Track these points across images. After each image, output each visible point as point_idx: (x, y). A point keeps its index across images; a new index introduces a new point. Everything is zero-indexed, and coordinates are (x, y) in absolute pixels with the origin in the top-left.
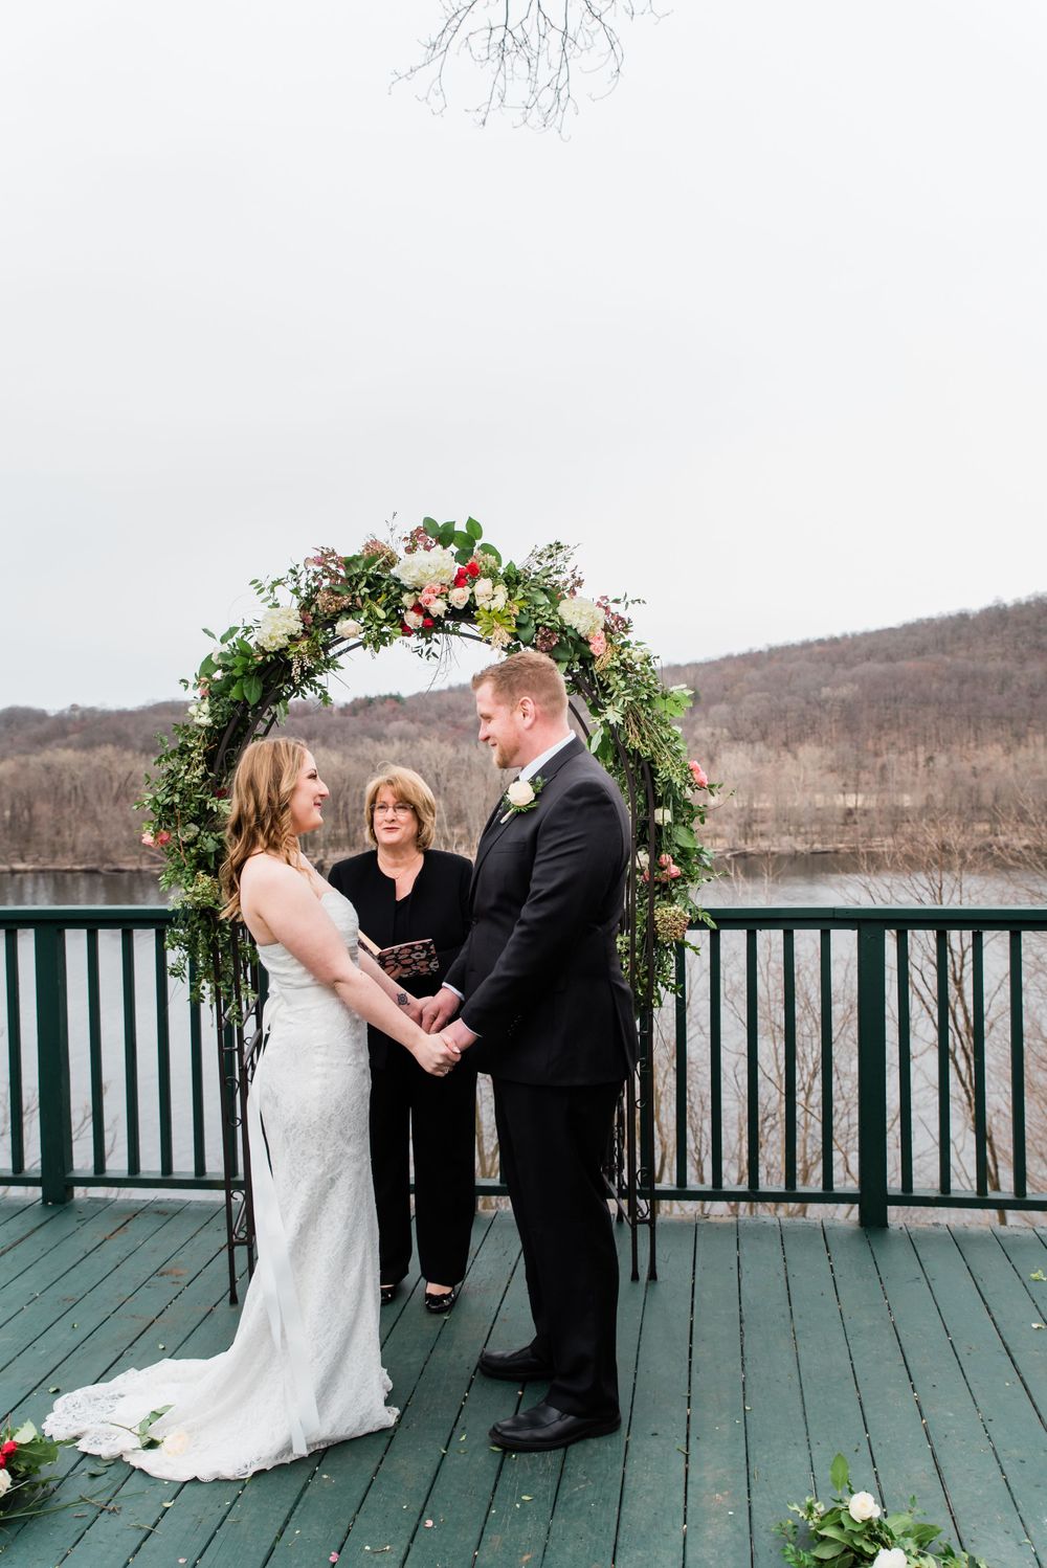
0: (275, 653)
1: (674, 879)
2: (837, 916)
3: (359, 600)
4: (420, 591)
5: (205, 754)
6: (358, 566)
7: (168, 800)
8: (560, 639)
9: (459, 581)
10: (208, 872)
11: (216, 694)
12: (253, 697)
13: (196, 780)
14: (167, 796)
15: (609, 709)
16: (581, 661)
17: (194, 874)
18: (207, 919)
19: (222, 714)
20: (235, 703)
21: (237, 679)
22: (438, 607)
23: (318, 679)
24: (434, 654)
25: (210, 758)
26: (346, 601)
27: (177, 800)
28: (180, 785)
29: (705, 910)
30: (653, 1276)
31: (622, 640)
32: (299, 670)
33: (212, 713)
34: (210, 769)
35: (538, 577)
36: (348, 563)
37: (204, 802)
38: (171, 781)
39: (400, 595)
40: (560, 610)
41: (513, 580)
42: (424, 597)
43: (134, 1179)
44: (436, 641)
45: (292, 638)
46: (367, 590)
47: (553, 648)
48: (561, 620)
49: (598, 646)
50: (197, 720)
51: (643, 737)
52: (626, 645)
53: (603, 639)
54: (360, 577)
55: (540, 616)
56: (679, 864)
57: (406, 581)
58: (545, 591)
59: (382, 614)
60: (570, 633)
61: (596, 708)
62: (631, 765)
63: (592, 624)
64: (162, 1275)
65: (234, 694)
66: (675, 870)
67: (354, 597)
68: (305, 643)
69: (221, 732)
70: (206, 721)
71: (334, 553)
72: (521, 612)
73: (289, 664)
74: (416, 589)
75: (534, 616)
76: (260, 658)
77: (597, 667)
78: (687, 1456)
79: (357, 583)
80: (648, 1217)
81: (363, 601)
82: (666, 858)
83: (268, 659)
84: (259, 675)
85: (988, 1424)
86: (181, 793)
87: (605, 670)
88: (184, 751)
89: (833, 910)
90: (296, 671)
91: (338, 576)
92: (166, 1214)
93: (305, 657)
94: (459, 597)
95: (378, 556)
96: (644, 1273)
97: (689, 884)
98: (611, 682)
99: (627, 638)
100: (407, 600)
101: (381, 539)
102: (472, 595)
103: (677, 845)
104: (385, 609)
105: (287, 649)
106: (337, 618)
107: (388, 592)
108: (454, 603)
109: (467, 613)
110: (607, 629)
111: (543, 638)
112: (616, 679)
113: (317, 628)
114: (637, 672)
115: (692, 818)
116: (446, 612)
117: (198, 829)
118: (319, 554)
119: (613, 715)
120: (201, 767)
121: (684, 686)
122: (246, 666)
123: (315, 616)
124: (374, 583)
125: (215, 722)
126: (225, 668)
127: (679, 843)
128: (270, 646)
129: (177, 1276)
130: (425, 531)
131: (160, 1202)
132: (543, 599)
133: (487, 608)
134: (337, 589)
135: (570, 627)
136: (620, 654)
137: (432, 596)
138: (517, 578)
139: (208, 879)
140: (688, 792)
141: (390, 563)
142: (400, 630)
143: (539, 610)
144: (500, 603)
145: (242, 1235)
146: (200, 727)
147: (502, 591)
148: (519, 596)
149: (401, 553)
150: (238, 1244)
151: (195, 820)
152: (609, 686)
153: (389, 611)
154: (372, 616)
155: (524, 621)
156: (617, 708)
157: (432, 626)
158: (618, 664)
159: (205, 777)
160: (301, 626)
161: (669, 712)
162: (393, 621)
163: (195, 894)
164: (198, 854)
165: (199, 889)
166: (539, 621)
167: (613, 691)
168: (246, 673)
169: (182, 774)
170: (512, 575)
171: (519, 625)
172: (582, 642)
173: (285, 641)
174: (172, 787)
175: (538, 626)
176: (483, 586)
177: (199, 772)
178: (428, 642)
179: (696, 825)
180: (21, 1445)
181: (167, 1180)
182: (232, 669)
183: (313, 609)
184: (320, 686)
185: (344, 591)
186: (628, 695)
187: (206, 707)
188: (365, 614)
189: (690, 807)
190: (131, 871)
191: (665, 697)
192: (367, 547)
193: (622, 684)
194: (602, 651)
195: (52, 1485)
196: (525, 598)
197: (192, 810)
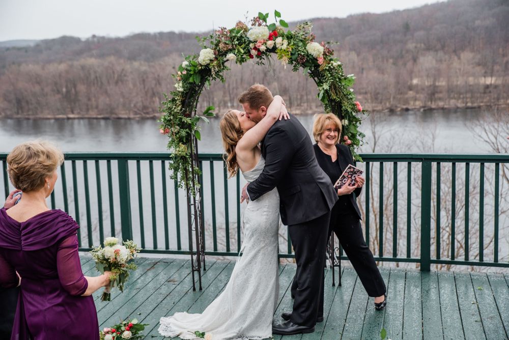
0: (205, 66)
1: (349, 145)
2: (413, 157)
3: (234, 46)
4: (256, 42)
5: (181, 102)
6: (233, 32)
7: (169, 118)
8: (307, 59)
9: (270, 38)
10: (184, 143)
11: (185, 79)
12: (198, 82)
13: (178, 111)
14: (169, 117)
15: (325, 84)
16: (314, 67)
17: (178, 144)
18: (183, 159)
19: (187, 87)
20: (190, 83)
21: (191, 75)
22: (263, 48)
23: (221, 74)
24: (263, 64)
25: (183, 103)
26: (230, 47)
27: (172, 118)
28: (173, 113)
29: (360, 155)
30: (340, 285)
31: (329, 58)
32: (214, 72)
33: (183, 87)
34: (183, 107)
35: (299, 35)
36: (231, 31)
37: (181, 119)
38: (169, 111)
39: (249, 44)
40: (307, 47)
41: (289, 37)
42: (258, 44)
43: (155, 251)
44: (263, 58)
45: (211, 60)
46: (237, 42)
47: (304, 62)
48: (307, 52)
49: (321, 61)
50: (178, 89)
51: (337, 94)
52: (331, 60)
53: (323, 59)
54: (235, 37)
55: (299, 50)
56: (351, 139)
57: (251, 39)
58: (301, 41)
59: (242, 51)
60: (310, 57)
61: (320, 83)
62: (333, 104)
63: (318, 53)
64: (169, 281)
65: (191, 80)
66: (349, 141)
67: (233, 44)
68: (216, 62)
69: (187, 93)
70: (181, 90)
71: (226, 29)
72: (292, 49)
73: (210, 70)
74: (255, 42)
75: (297, 50)
76: (200, 68)
77: (320, 69)
78: (342, 335)
79: (234, 39)
80: (338, 264)
81: (236, 46)
82: (346, 137)
83: (203, 68)
84: (200, 73)
85: (444, 330)
86: (173, 115)
87: (324, 70)
88: (174, 100)
89: (412, 155)
90: (213, 73)
91: (227, 37)
92: (167, 263)
93: (216, 67)
94: (270, 44)
95: (242, 28)
96: (337, 284)
97: (355, 146)
98: (325, 74)
99: (332, 57)
100: (251, 45)
101: (243, 21)
102: (275, 43)
103: (350, 133)
104: (244, 49)
105: (209, 64)
106: (227, 53)
107: (245, 42)
108: (268, 46)
109: (274, 50)
110: (325, 54)
111: (301, 59)
112: (328, 74)
113: (220, 56)
114: (336, 70)
115: (356, 122)
116: (266, 50)
117: (179, 128)
118: (220, 29)
119: (326, 86)
120: (180, 106)
121: (353, 75)
122: (195, 70)
123: (219, 51)
124: (239, 39)
125: (184, 90)
126: (187, 70)
127: (352, 132)
128: (204, 63)
129: (174, 282)
130: (259, 18)
131: (165, 259)
132: (301, 44)
133: (280, 48)
134: (227, 42)
135: (311, 54)
136: (329, 64)
137: (260, 44)
138: (291, 37)
139: (183, 146)
140: (354, 114)
141: (246, 30)
142: (249, 57)
143: (299, 48)
144: (285, 47)
145: (197, 268)
146: (179, 92)
147: (286, 42)
148: (292, 43)
149: (249, 26)
150: (195, 270)
151: (178, 125)
152: (324, 76)
153: (245, 50)
154: (239, 51)
155: (293, 53)
156: (327, 84)
157: (260, 54)
158: (327, 68)
159: (181, 110)
160: (214, 56)
161: (347, 84)
162: (246, 53)
163: (179, 151)
164: (180, 137)
165: (180, 150)
166: (299, 52)
167: (326, 78)
168: (195, 72)
169: (173, 109)
170: (290, 36)
171: (292, 54)
172: (315, 60)
173: (208, 62)
174: (170, 113)
175: (299, 54)
176: (279, 40)
177: (179, 108)
178: (261, 59)
179: (358, 124)
180: (134, 325)
181: (167, 251)
182: (190, 71)
183: (218, 48)
184: (221, 76)
185: (230, 43)
186: (332, 79)
187: (181, 84)
188: (236, 51)
189: (355, 118)
190: (125, 119)
191: (345, 79)
192: (237, 25)
193: (329, 75)
194: (322, 63)
195: (142, 338)
196: (294, 44)
197: (177, 122)
